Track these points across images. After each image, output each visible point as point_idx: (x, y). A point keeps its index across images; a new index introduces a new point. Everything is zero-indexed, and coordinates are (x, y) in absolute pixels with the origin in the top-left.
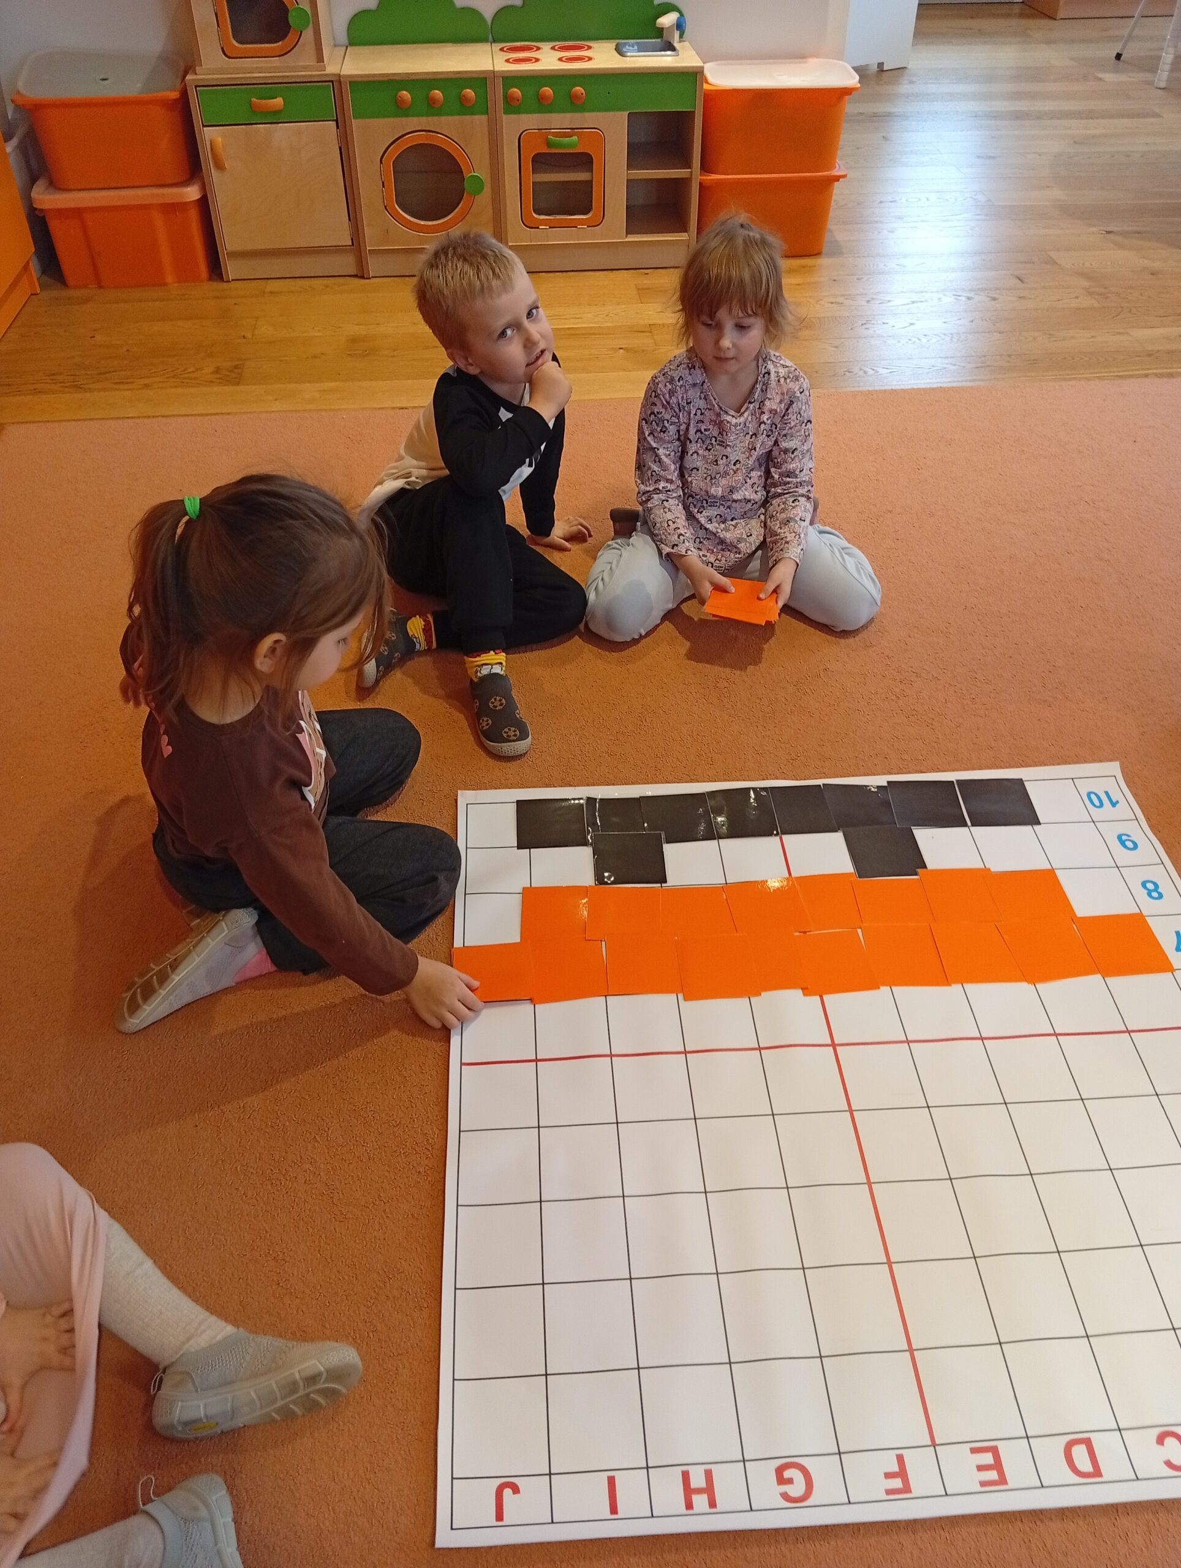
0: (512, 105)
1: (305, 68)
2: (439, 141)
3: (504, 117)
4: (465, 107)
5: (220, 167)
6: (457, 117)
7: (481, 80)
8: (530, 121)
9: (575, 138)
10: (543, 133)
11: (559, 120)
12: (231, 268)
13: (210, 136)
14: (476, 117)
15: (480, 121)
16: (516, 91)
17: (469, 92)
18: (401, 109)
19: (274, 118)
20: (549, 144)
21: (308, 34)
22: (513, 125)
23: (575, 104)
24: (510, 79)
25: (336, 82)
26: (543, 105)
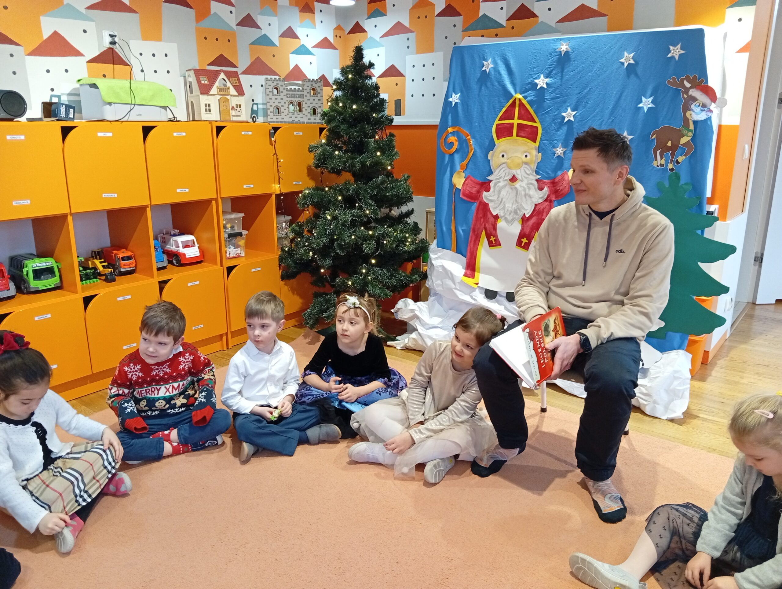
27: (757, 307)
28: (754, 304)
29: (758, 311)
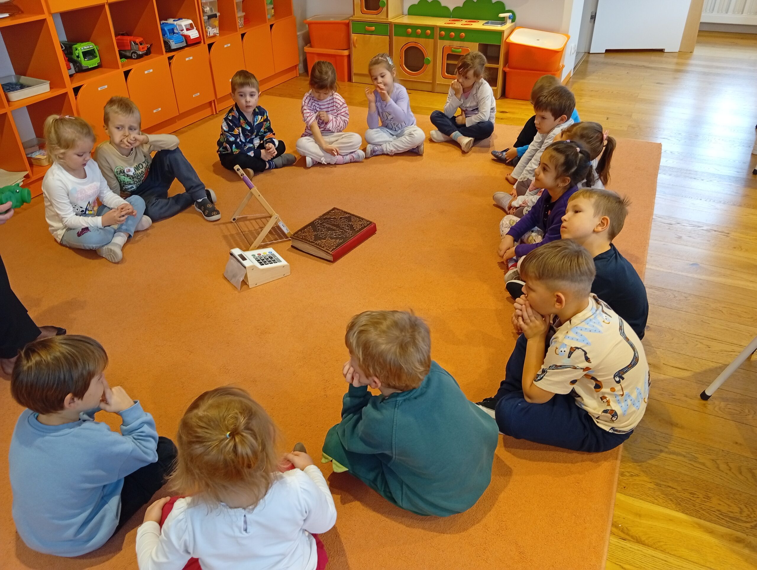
0: (442, 37)
1: (383, 19)
2: (419, 46)
3: (439, 40)
4: (427, 36)
5: (355, 46)
6: (424, 39)
7: (432, 28)
8: (447, 43)
9: (460, 50)
10: (450, 47)
11: (456, 44)
12: (354, 79)
13: (354, 37)
14: (430, 40)
15: (431, 41)
16: (443, 33)
17: (429, 31)
18: (408, 35)
19: (372, 33)
20: (452, 51)
21: (385, 9)
22: (442, 44)
23: (462, 39)
24: (442, 29)
25: (390, 24)
26: (451, 38)
27: (591, 55)
28: (589, 53)
29: (592, 58)
